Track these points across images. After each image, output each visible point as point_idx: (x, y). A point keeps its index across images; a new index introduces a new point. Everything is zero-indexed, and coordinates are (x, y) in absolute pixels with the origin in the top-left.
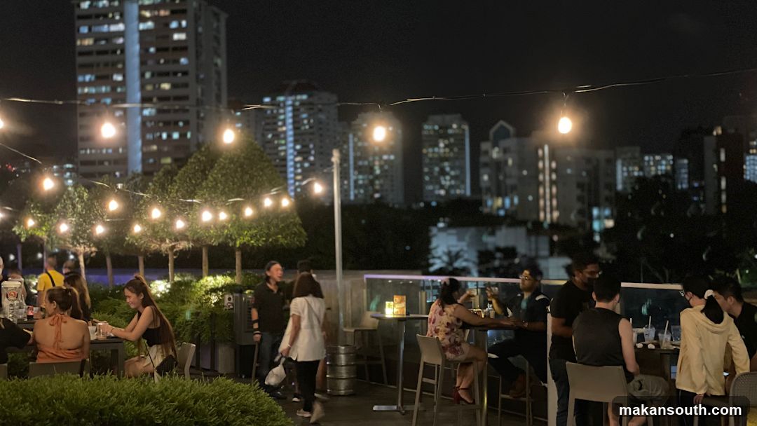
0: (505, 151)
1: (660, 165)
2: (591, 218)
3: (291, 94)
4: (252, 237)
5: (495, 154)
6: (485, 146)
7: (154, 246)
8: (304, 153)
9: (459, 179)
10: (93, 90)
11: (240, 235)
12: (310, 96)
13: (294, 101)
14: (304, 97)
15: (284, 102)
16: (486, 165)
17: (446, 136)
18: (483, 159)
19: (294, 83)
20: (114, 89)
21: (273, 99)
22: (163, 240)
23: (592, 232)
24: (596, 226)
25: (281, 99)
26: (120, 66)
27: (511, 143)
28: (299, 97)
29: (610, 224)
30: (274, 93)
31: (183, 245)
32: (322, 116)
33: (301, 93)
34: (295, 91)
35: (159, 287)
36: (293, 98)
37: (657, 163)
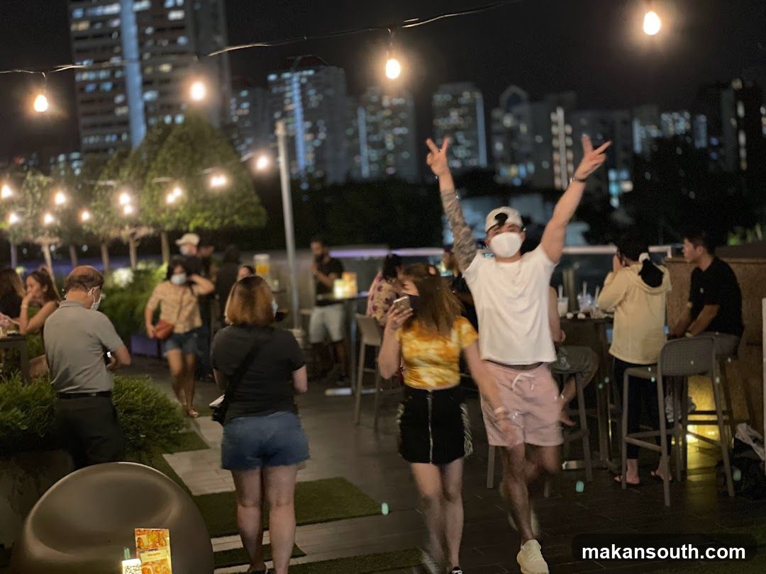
0: (519, 118)
1: (677, 123)
2: (607, 181)
3: (297, 70)
4: (206, 219)
5: (508, 121)
6: (497, 113)
7: (113, 234)
8: (314, 130)
9: (474, 149)
10: (91, 76)
11: (193, 218)
12: (317, 71)
13: (301, 77)
14: (311, 72)
15: (290, 79)
16: (499, 133)
17: (458, 106)
18: (496, 127)
19: (299, 58)
20: (113, 74)
21: (279, 76)
22: (122, 228)
23: (609, 196)
24: (614, 189)
25: (287, 75)
26: (117, 50)
27: (524, 109)
28: (305, 73)
29: (628, 186)
30: (279, 70)
31: (144, 231)
32: (330, 92)
33: (308, 69)
34: (302, 67)
35: (122, 276)
36: (298, 74)
37: (675, 122)
